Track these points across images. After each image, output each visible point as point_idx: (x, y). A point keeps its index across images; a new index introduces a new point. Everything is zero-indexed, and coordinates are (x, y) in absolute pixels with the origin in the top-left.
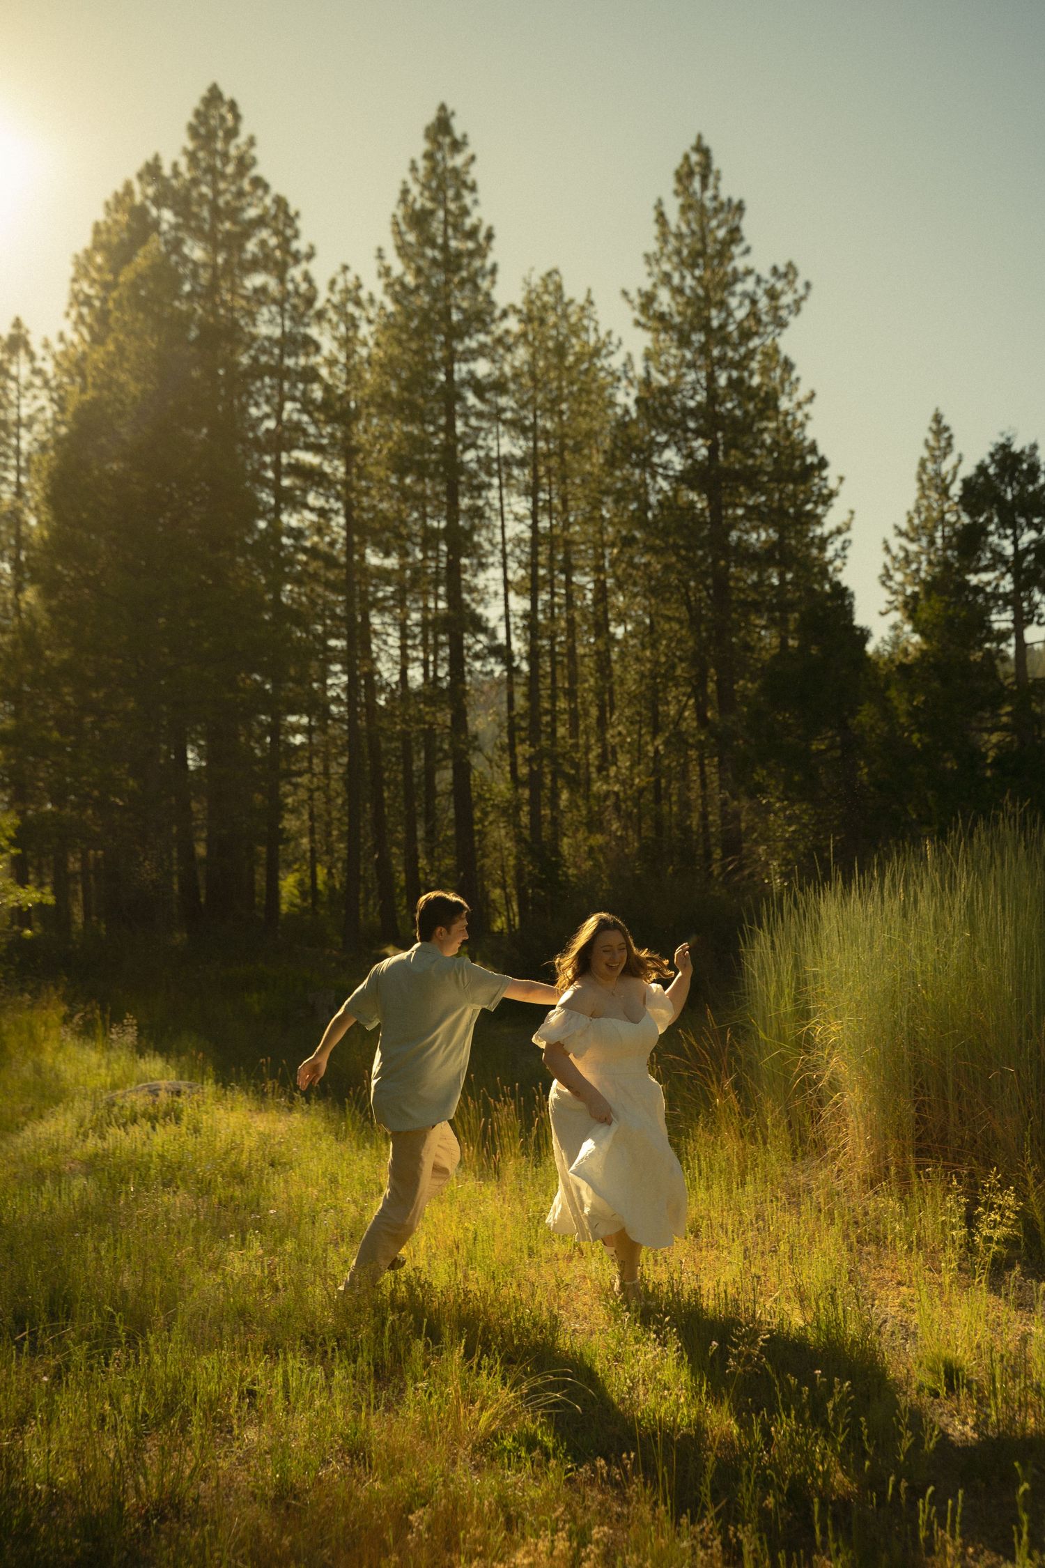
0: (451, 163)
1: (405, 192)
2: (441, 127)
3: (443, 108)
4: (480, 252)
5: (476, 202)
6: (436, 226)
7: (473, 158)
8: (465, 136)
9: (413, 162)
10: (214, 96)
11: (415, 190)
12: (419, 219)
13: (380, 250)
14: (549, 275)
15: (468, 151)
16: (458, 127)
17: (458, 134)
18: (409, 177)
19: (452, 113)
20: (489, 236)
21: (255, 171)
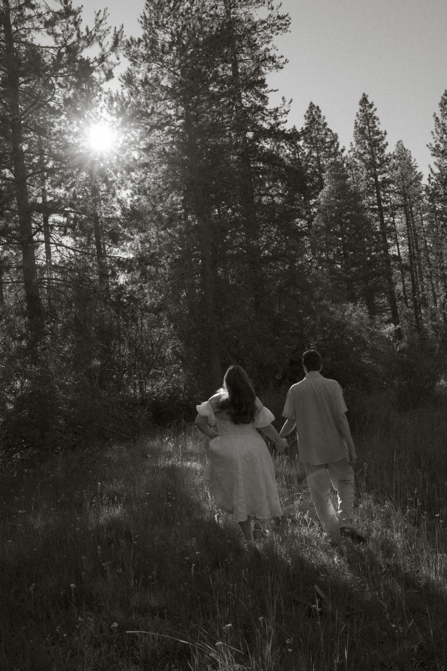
0: (369, 112)
1: (356, 123)
2: (364, 101)
3: (364, 94)
4: (382, 139)
5: (379, 123)
6: (366, 132)
7: (376, 109)
8: (373, 103)
9: (357, 113)
10: (312, 106)
11: (359, 121)
12: (361, 131)
13: (351, 143)
15: (374, 107)
16: (370, 101)
17: (370, 103)
18: (356, 118)
19: (367, 96)
20: (385, 134)
21: (327, 127)
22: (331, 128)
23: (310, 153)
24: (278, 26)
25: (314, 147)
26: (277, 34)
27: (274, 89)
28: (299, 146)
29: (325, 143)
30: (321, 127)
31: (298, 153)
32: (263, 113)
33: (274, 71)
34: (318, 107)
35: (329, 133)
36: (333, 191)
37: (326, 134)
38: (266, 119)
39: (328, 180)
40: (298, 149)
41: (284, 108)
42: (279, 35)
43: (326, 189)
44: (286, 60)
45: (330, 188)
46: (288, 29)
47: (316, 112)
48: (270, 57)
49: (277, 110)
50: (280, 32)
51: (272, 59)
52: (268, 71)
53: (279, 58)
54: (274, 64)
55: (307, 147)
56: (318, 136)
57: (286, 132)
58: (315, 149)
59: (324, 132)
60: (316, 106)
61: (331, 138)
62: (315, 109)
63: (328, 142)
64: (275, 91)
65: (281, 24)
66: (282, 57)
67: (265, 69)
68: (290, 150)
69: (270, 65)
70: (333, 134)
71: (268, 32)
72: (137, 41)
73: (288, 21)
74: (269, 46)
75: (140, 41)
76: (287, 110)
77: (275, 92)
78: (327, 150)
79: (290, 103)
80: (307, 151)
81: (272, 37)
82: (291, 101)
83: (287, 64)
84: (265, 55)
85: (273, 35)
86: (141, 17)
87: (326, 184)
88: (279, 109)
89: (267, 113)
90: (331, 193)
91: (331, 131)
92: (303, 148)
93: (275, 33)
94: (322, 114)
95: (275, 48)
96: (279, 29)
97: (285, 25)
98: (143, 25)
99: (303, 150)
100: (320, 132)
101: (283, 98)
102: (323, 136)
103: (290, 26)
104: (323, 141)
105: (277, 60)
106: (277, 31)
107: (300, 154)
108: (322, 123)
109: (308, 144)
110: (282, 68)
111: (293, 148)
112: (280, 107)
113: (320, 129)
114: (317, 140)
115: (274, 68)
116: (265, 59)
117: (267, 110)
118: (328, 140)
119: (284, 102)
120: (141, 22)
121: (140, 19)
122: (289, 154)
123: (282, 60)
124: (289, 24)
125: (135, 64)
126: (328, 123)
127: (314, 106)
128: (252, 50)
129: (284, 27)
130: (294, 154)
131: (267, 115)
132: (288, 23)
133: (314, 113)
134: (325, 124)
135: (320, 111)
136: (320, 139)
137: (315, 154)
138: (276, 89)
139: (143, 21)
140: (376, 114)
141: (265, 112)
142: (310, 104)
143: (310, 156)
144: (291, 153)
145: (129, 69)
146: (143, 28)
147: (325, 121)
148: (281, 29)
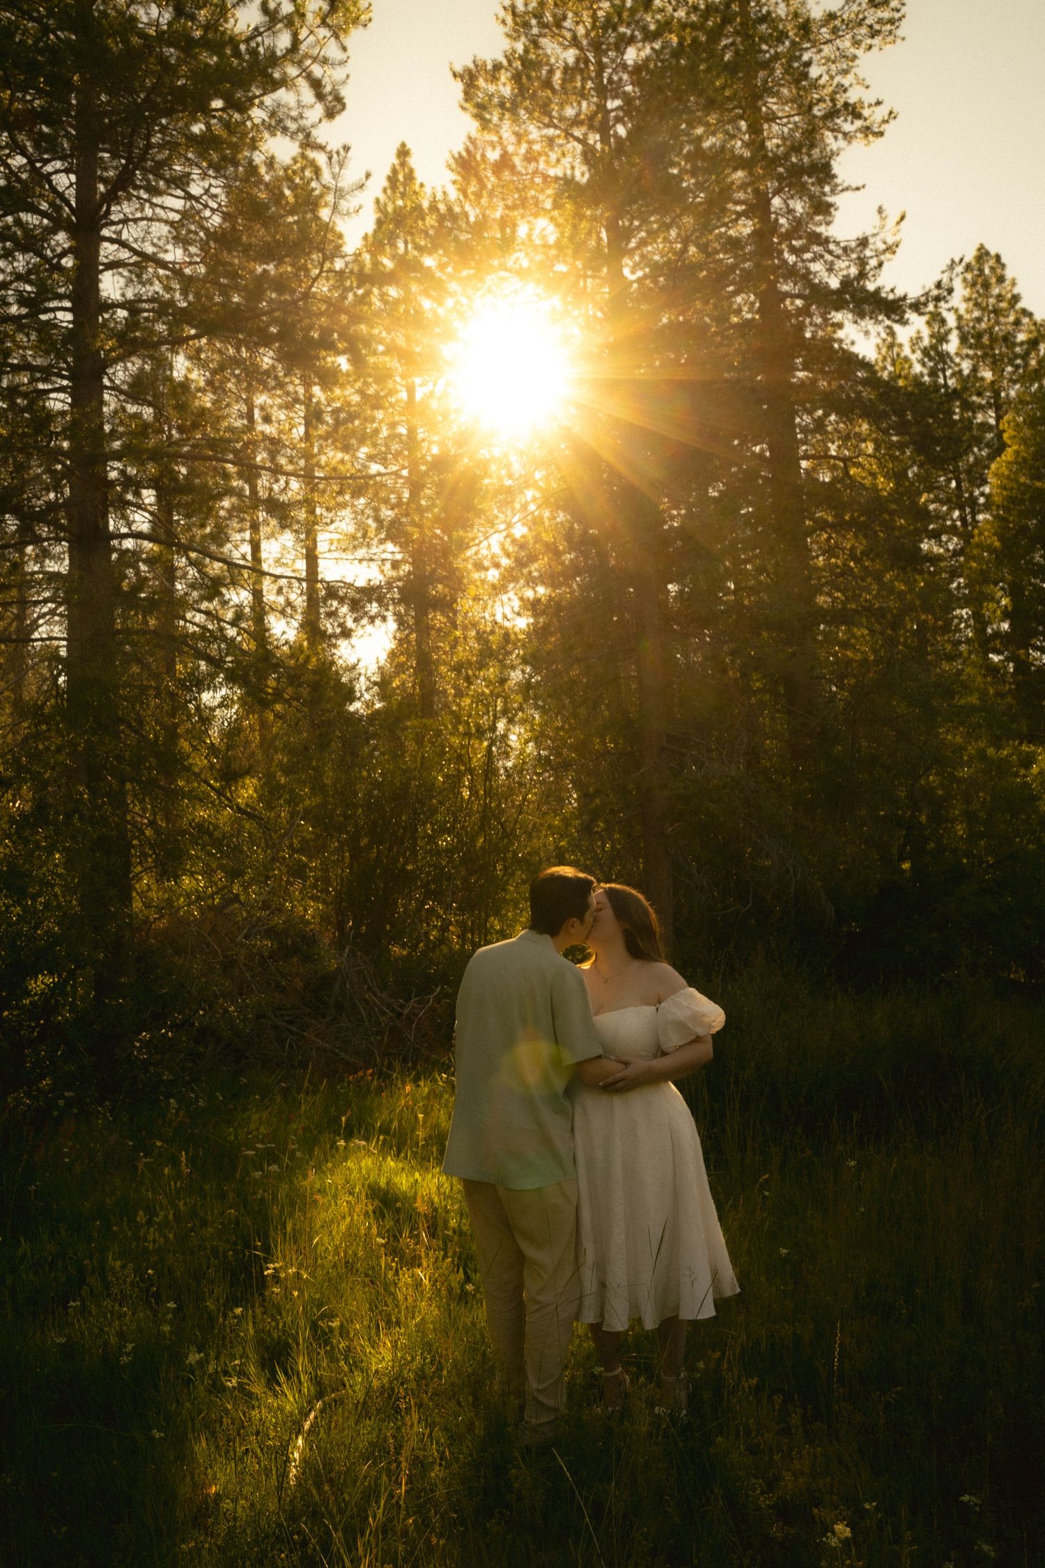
22: (1030, 308)
23: (975, 370)
24: (871, 27)
25: (985, 356)
26: (870, 47)
27: (854, 186)
28: (948, 354)
29: (1014, 344)
30: (1003, 305)
31: (944, 371)
32: (830, 253)
33: (859, 144)
34: (998, 257)
35: (1025, 320)
36: (1025, 460)
37: (1017, 323)
38: (836, 267)
39: (1013, 433)
40: (945, 363)
41: (882, 236)
42: (874, 50)
43: (1008, 455)
44: (891, 113)
45: (1017, 453)
46: (899, 32)
47: (992, 269)
48: (846, 105)
49: (863, 242)
50: (876, 41)
51: (854, 111)
52: (842, 143)
53: (870, 105)
54: (859, 123)
55: (967, 356)
56: (997, 328)
57: (883, 295)
58: (988, 361)
59: (1012, 319)
60: (993, 253)
61: (1030, 332)
62: (992, 262)
63: (1022, 344)
64: (858, 189)
65: (880, 21)
66: (878, 103)
67: (836, 138)
68: (924, 365)
69: (847, 127)
70: (1035, 324)
71: (845, 43)
72: (489, 67)
73: (898, 11)
74: (846, 81)
75: (497, 67)
76: (890, 241)
77: (857, 192)
78: (1019, 361)
79: (898, 223)
80: (966, 366)
81: (855, 57)
82: (903, 218)
83: (892, 122)
84: (833, 100)
85: (859, 52)
86: (505, 8)
87: (1009, 442)
88: (871, 240)
89: (840, 252)
90: (1021, 463)
91: (1030, 315)
92: (957, 360)
93: (863, 45)
94: (1009, 274)
95: (861, 82)
96: (874, 34)
97: (891, 21)
98: (507, 30)
99: (958, 365)
100: (1002, 320)
101: (880, 210)
102: (1010, 328)
103: (904, 23)
104: (1008, 339)
105: (866, 112)
106: (869, 41)
107: (948, 373)
108: (1009, 296)
109: (971, 347)
110: (881, 134)
111: (931, 359)
112: (875, 235)
113: (1002, 310)
114: (994, 339)
115: (859, 135)
116: (832, 114)
117: (837, 243)
118: (1021, 337)
119: (883, 219)
120: (504, 22)
121: (502, 14)
122: (922, 375)
123: (881, 112)
124: (900, 19)
125: (485, 124)
126: (1023, 295)
127: (987, 253)
128: (799, 89)
129: (888, 27)
130: (933, 373)
131: (838, 257)
132: (897, 15)
133: (987, 271)
134: (1016, 298)
135: (1003, 266)
136: (1001, 334)
137: (988, 375)
138: (860, 185)
139: (509, 19)
141: (832, 247)
142: (979, 250)
143: (975, 377)
144: (925, 371)
145: (470, 138)
146: (508, 35)
147: (1016, 291)
148: (878, 32)
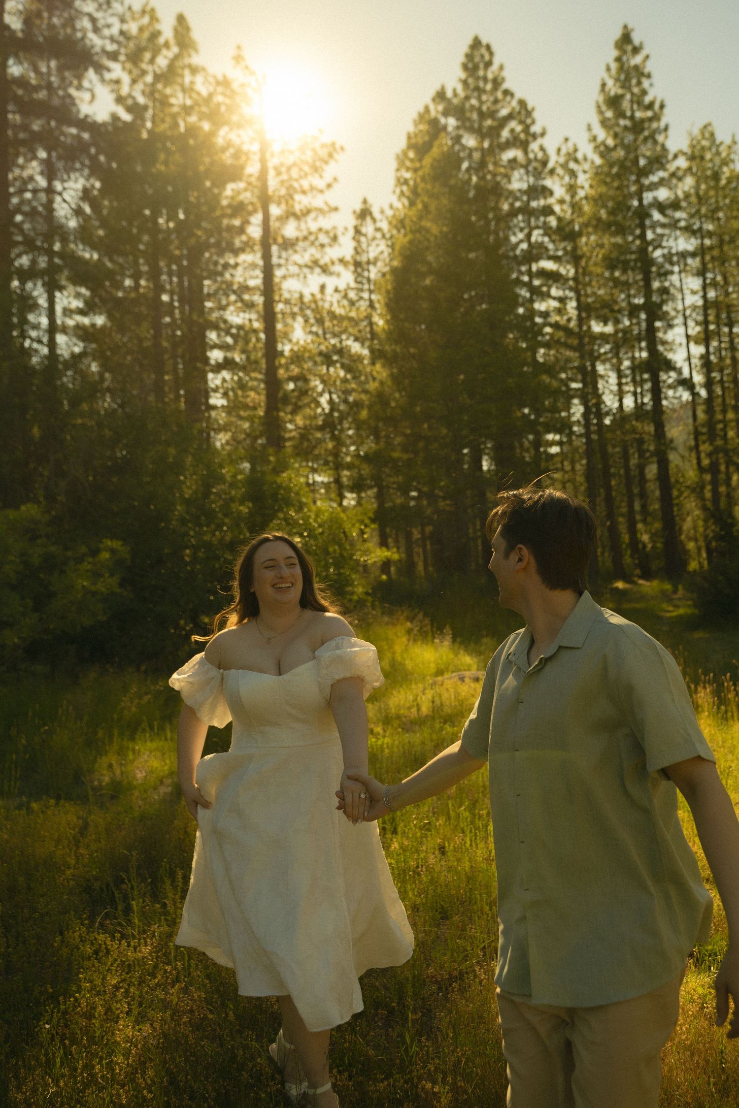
0: (633, 62)
1: (604, 85)
2: (625, 40)
3: (625, 27)
4: (656, 118)
5: (651, 85)
6: (626, 104)
7: (647, 57)
9: (608, 65)
10: (476, 43)
11: (610, 83)
12: (614, 102)
13: (589, 125)
14: (705, 127)
15: (644, 53)
16: (636, 39)
17: (637, 43)
18: (605, 75)
19: (632, 30)
20: (662, 106)
21: (505, 86)
34: (488, 47)
35: (508, 99)
47: (482, 55)
60: (484, 43)
62: (482, 51)
70: (520, 103)
91: (512, 95)
94: (496, 60)
127: (480, 43)
133: (478, 57)
135: (492, 54)
140: (649, 67)
142: (473, 41)
